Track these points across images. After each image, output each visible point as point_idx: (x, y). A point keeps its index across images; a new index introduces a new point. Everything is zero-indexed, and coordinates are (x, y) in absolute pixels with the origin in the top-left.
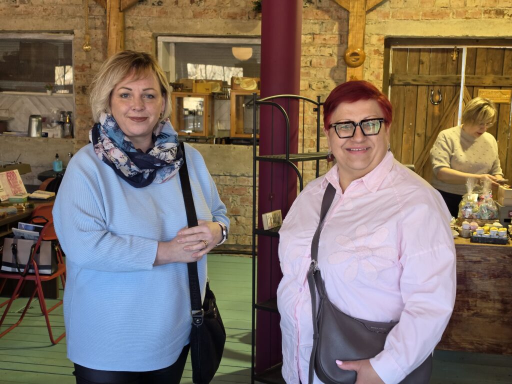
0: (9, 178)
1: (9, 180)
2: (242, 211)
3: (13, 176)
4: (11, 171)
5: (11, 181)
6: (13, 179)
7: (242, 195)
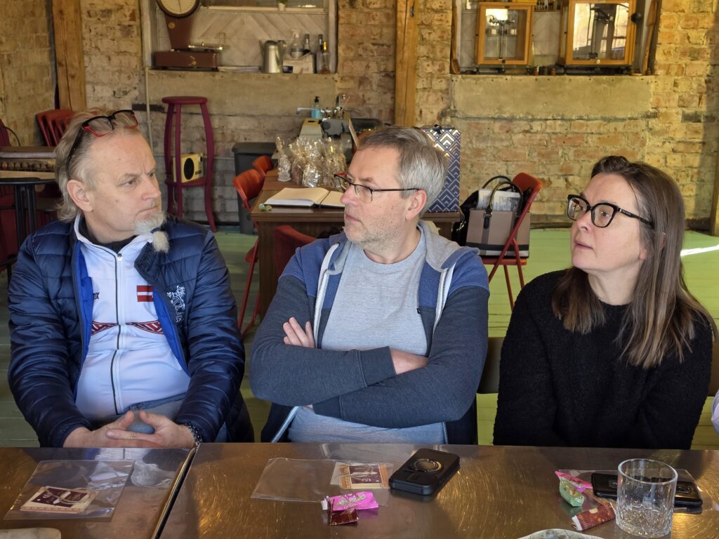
2: (576, 167)
7: (577, 146)
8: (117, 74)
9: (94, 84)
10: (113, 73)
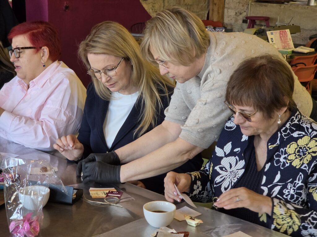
0: (281, 35)
1: (281, 37)
3: (285, 34)
4: (284, 30)
5: (282, 38)
6: (284, 37)
8: (238, 4)
9: (228, 8)
10: (237, 3)
